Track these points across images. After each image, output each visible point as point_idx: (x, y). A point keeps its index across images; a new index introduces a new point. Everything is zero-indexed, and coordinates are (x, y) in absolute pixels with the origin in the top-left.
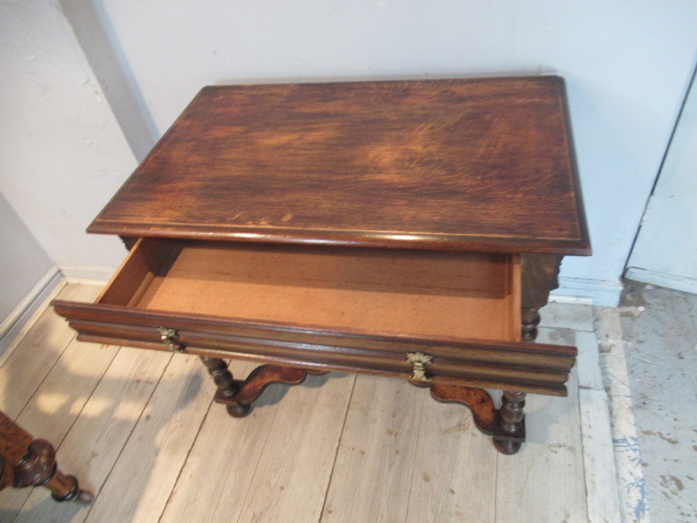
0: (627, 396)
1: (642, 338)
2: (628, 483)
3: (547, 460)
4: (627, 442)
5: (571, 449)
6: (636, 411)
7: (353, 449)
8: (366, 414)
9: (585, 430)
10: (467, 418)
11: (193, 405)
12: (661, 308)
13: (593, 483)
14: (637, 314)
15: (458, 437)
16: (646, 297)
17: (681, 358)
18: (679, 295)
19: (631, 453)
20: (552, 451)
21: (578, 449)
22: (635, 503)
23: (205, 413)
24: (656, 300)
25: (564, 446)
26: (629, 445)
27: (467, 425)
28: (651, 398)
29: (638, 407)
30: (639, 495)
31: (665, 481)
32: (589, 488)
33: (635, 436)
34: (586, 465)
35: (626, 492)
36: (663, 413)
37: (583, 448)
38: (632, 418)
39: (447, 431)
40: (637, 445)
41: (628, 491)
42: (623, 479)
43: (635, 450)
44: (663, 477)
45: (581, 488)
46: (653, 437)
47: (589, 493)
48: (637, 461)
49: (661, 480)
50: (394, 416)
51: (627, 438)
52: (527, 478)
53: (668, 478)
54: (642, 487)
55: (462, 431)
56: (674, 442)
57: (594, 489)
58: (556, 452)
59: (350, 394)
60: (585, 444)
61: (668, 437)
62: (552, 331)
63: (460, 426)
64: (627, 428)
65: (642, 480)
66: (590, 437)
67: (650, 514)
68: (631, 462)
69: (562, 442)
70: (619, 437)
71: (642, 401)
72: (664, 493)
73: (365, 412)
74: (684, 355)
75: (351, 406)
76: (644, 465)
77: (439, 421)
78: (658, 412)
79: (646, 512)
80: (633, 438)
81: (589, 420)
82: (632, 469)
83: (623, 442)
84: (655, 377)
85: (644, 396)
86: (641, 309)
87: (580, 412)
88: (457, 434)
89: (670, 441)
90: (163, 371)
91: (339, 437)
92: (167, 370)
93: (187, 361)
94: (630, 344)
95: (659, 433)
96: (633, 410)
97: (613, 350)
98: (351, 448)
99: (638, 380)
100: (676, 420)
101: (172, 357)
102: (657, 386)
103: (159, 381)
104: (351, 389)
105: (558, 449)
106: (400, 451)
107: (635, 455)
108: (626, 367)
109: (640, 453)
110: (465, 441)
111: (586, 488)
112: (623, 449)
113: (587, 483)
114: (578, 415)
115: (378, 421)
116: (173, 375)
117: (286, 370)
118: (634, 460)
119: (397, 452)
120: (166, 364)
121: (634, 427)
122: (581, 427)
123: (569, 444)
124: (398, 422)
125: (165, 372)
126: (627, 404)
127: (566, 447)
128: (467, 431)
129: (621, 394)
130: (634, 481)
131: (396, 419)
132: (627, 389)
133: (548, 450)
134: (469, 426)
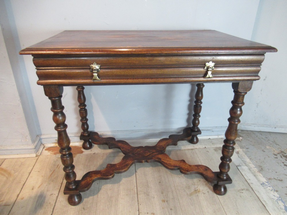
0: (254, 168)
1: (247, 147)
2: (275, 199)
3: (241, 196)
4: (266, 184)
5: (247, 190)
8: (148, 195)
9: (249, 181)
10: (197, 187)
12: (247, 137)
13: (265, 201)
14: (241, 140)
16: (240, 134)
17: (264, 151)
18: (251, 132)
19: (269, 188)
20: (241, 192)
21: (251, 190)
22: (283, 207)
24: (244, 135)
25: (244, 189)
26: (266, 185)
27: (199, 190)
28: (263, 166)
29: (261, 170)
30: (283, 204)
33: (267, 181)
34: (257, 195)
35: (277, 204)
36: (270, 171)
37: (252, 188)
38: (261, 174)
39: (191, 194)
40: (269, 184)
41: (278, 203)
42: (272, 198)
43: (270, 186)
44: (286, 194)
45: (261, 205)
46: (273, 180)
47: (265, 206)
48: (273, 190)
50: (162, 193)
51: (264, 182)
52: (237, 206)
54: (281, 200)
55: (198, 193)
56: (282, 180)
57: (266, 204)
58: (242, 193)
59: (136, 188)
61: (278, 179)
62: (214, 148)
63: (196, 191)
64: (264, 180)
65: (280, 197)
66: (252, 183)
68: (272, 192)
69: (242, 188)
70: (262, 182)
71: (261, 168)
73: (147, 194)
74: (264, 150)
75: (138, 193)
76: (277, 191)
77: (185, 191)
81: (248, 177)
82: (273, 194)
83: (264, 184)
84: (260, 159)
85: (260, 166)
86: (241, 138)
87: (242, 175)
88: (196, 195)
89: (279, 180)
90: (16, 197)
91: (138, 209)
92: (19, 196)
93: (33, 189)
94: (244, 150)
95: (274, 178)
96: (260, 172)
97: (240, 153)
98: (146, 213)
99: (255, 161)
100: (276, 172)
101: (22, 188)
102: (263, 162)
103: (14, 203)
104: (136, 185)
105: (242, 191)
106: (172, 208)
107: (271, 188)
108: (248, 158)
109: (272, 187)
110: (201, 197)
111: (263, 204)
112: (265, 187)
113: (262, 202)
114: (242, 176)
115: (155, 197)
116: (23, 198)
117: (103, 172)
118: (272, 190)
119: (171, 209)
120: (18, 193)
121: (264, 178)
122: (246, 180)
123: (246, 188)
124: (165, 195)
125: (18, 198)
126: (256, 170)
127: (245, 190)
128: (200, 192)
129: (252, 167)
130: (277, 198)
131: (164, 194)
132: (253, 165)
133: (238, 192)
134: (200, 190)
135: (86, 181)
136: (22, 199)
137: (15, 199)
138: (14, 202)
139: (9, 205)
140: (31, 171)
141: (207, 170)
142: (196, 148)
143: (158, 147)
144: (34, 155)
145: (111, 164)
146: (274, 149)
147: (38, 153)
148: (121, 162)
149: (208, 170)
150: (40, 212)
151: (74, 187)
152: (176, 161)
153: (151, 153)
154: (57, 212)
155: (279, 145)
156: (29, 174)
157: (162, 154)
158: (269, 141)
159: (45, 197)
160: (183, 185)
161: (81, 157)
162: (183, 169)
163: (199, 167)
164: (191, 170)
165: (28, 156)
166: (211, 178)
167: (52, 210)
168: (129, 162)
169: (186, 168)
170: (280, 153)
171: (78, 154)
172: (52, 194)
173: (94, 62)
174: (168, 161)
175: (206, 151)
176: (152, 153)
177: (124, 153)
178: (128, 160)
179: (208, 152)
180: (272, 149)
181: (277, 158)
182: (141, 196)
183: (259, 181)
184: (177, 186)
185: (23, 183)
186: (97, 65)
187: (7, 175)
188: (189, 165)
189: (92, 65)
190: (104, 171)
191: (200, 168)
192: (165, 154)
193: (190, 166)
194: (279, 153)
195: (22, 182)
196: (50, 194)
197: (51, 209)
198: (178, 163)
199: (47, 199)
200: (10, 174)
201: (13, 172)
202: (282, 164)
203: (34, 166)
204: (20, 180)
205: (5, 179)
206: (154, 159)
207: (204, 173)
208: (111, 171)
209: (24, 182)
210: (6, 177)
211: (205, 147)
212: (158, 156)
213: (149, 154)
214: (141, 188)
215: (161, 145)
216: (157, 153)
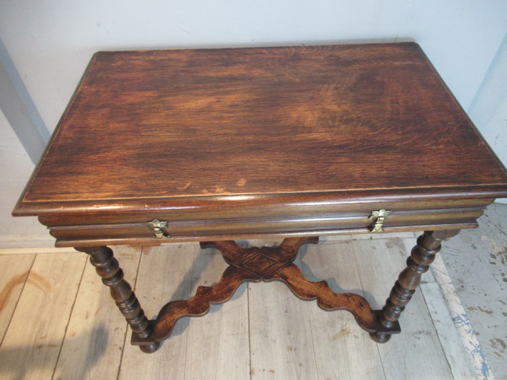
0: (450, 283)
2: (471, 350)
3: (415, 346)
4: (461, 319)
5: (428, 333)
6: (459, 293)
7: (264, 370)
8: (266, 336)
9: (434, 317)
10: (346, 324)
11: (104, 360)
13: (452, 357)
15: (345, 341)
17: (475, 248)
19: (466, 327)
20: (416, 338)
21: (433, 333)
22: (480, 366)
23: (119, 364)
25: (423, 332)
26: (463, 321)
27: (348, 329)
28: (466, 282)
29: (459, 290)
30: (481, 358)
31: (494, 344)
32: (450, 362)
33: (465, 314)
34: (443, 344)
35: (472, 358)
36: (476, 291)
37: (436, 331)
38: (458, 299)
39: (335, 338)
40: (467, 320)
41: (473, 357)
42: (467, 348)
43: (467, 324)
44: (491, 341)
45: (444, 363)
46: (476, 311)
47: (451, 366)
48: (471, 332)
49: (491, 343)
50: (289, 334)
51: (460, 315)
52: (405, 364)
53: (495, 341)
54: (481, 352)
55: (346, 336)
56: (490, 312)
57: (454, 362)
58: (419, 338)
59: (247, 321)
60: (437, 328)
61: (485, 309)
62: (387, 241)
63: (344, 332)
64: (459, 309)
65: (479, 346)
66: (438, 321)
67: (493, 372)
68: (468, 334)
69: (421, 330)
70: (455, 316)
71: (461, 285)
72: (496, 353)
73: (265, 334)
74: (476, 245)
75: (251, 332)
76: (477, 334)
77: (325, 330)
78: (474, 291)
79: (490, 371)
80: (463, 315)
81: (434, 308)
82: (471, 340)
83: (459, 319)
84: (463, 265)
85: (461, 281)
87: (425, 302)
88: (343, 339)
89: (487, 312)
90: (64, 332)
91: (249, 363)
92: (68, 330)
93: (87, 317)
95: (479, 307)
96: (457, 293)
98: (262, 370)
99: (453, 270)
100: (486, 295)
101: (70, 315)
102: (467, 272)
103: (63, 343)
104: (247, 317)
105: (420, 336)
106: (302, 363)
107: (469, 328)
108: (442, 261)
109: (472, 325)
110: (351, 342)
111: (448, 363)
112: (460, 324)
113: (448, 359)
114: (425, 306)
115: (277, 341)
116: (75, 333)
117: (192, 304)
118: (469, 332)
119: (301, 365)
120: (66, 324)
121: (461, 306)
122: (430, 314)
123: (426, 329)
124: (293, 338)
125: (67, 332)
126: (452, 289)
127: (425, 333)
128: (350, 334)
129: (446, 282)
130: (474, 348)
131: (292, 336)
132: (448, 277)
133: (412, 337)
134: (350, 330)
136: (74, 335)
137: (63, 336)
138: (61, 341)
139: (55, 346)
140: (81, 280)
141: (362, 306)
143: (284, 250)
145: (205, 287)
146: (494, 243)
148: (220, 283)
149: (364, 306)
150: (103, 360)
152: (313, 283)
153: (271, 264)
154: (128, 362)
155: (505, 234)
156: (77, 286)
157: (290, 268)
158: (489, 224)
159: (107, 334)
160: (324, 318)
161: (158, 254)
162: (322, 303)
163: (350, 299)
164: (336, 305)
166: (366, 322)
167: (119, 358)
168: (234, 284)
169: (328, 299)
170: (503, 253)
172: (118, 328)
174: (299, 283)
176: (273, 265)
177: (227, 259)
178: (232, 279)
179: (374, 248)
180: (490, 242)
181: (494, 263)
182: (256, 338)
183: (450, 313)
185: (70, 304)
186: (160, 221)
187: (44, 288)
190: (193, 302)
191: (352, 301)
192: (295, 266)
193: (335, 295)
194: (500, 253)
195: (69, 302)
196: (114, 328)
197: (118, 355)
198: (316, 289)
199: (110, 337)
200: (48, 285)
201: (52, 281)
202: (500, 278)
203: (83, 271)
204: (66, 299)
205: (41, 295)
206: (276, 277)
207: (357, 312)
208: (204, 303)
209: (72, 303)
210: (43, 291)
211: (371, 238)
212: (283, 272)
213: (268, 266)
214: (255, 321)
215: (290, 245)
216: (283, 264)
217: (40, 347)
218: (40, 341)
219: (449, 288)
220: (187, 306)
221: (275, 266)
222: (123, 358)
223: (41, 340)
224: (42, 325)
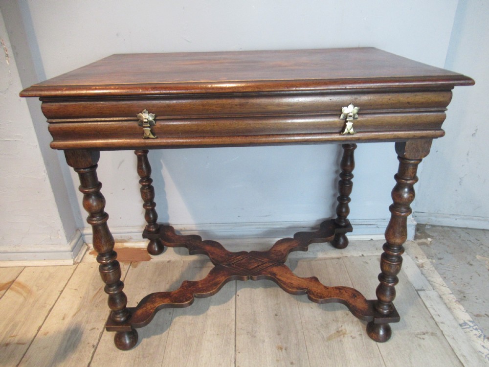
0: (450, 294)
1: (439, 256)
2: (485, 354)
3: (420, 346)
4: (468, 325)
5: (432, 334)
6: (462, 302)
8: (254, 336)
9: (437, 319)
10: (342, 326)
11: (74, 356)
12: (442, 237)
13: (464, 356)
14: (429, 243)
15: (341, 341)
16: (428, 232)
17: (471, 265)
18: (449, 229)
19: (475, 332)
20: (420, 338)
21: (439, 334)
24: (436, 234)
25: (427, 333)
26: (470, 326)
27: (344, 331)
28: (467, 292)
29: (462, 299)
32: (463, 361)
33: (471, 320)
34: (451, 344)
36: (480, 301)
37: (442, 331)
38: (461, 307)
39: (329, 338)
40: (476, 325)
42: (480, 352)
43: (476, 329)
45: (456, 362)
46: (483, 318)
48: (482, 337)
50: (279, 334)
51: (466, 321)
52: (411, 363)
55: (342, 336)
57: (467, 361)
58: (424, 339)
59: (234, 322)
60: (442, 329)
63: (339, 333)
64: (464, 316)
66: (442, 323)
68: (479, 339)
69: (424, 331)
70: (462, 322)
71: (462, 295)
73: (252, 335)
74: (471, 262)
75: (238, 332)
77: (319, 331)
81: (436, 311)
82: (483, 344)
83: (465, 325)
84: (462, 279)
85: (461, 292)
86: (429, 239)
87: (426, 307)
88: (339, 339)
90: (36, 331)
91: (234, 361)
92: (41, 329)
93: (64, 319)
94: (434, 261)
95: (486, 314)
96: (459, 302)
97: (425, 266)
99: (452, 283)
101: (47, 316)
102: (467, 284)
103: (32, 341)
104: (234, 319)
105: (424, 336)
106: (294, 362)
107: (478, 333)
108: (439, 275)
109: (481, 330)
110: (347, 342)
111: (460, 362)
112: (468, 330)
113: (459, 358)
114: (426, 309)
115: (266, 340)
116: (48, 333)
117: (175, 295)
118: (480, 337)
119: (292, 363)
120: (40, 324)
121: (466, 313)
122: (432, 317)
123: (430, 331)
124: (284, 338)
125: (39, 332)
126: (453, 298)
127: (429, 334)
128: (346, 335)
129: (445, 293)
131: (282, 336)
132: (448, 289)
133: (416, 338)
134: (346, 331)
135: (145, 308)
136: (45, 334)
137: (34, 335)
138: (32, 339)
139: (23, 344)
140: (64, 288)
141: (356, 296)
142: (346, 255)
143: (273, 253)
144: (71, 262)
145: (190, 282)
147: (78, 259)
148: (206, 278)
149: (358, 297)
150: (72, 357)
151: (122, 319)
152: (303, 278)
153: (260, 264)
154: (100, 359)
156: (60, 292)
157: (279, 267)
158: (481, 246)
159: (82, 333)
160: (317, 321)
161: (146, 268)
162: (313, 294)
163: (342, 291)
164: (327, 296)
165: (60, 263)
166: (361, 310)
167: (91, 355)
168: (221, 279)
169: (319, 291)
171: (143, 261)
172: (94, 328)
173: (144, 109)
174: (288, 278)
175: (363, 262)
176: (262, 264)
177: (214, 263)
178: (219, 275)
179: (366, 263)
180: (486, 260)
182: (242, 339)
183: (456, 319)
184: (305, 323)
185: (49, 308)
186: (149, 113)
187: (25, 294)
188: (325, 287)
189: (140, 114)
190: (176, 293)
191: (344, 293)
192: (285, 266)
195: (48, 306)
196: (90, 328)
197: (90, 353)
198: (306, 283)
199: (84, 336)
200: (30, 292)
201: (35, 288)
203: (69, 280)
204: (45, 303)
205: (21, 300)
206: (264, 274)
207: (351, 301)
208: (188, 294)
209: (51, 307)
210: (24, 297)
211: (363, 255)
212: (272, 270)
213: (256, 266)
214: (242, 323)
215: (279, 250)
216: (272, 264)
217: (7, 345)
218: (8, 340)
219: (451, 298)
220: (171, 296)
221: (263, 265)
222: (95, 355)
223: (10, 338)
224: (15, 326)
